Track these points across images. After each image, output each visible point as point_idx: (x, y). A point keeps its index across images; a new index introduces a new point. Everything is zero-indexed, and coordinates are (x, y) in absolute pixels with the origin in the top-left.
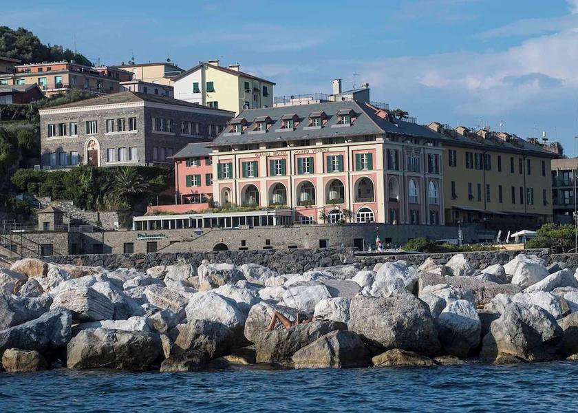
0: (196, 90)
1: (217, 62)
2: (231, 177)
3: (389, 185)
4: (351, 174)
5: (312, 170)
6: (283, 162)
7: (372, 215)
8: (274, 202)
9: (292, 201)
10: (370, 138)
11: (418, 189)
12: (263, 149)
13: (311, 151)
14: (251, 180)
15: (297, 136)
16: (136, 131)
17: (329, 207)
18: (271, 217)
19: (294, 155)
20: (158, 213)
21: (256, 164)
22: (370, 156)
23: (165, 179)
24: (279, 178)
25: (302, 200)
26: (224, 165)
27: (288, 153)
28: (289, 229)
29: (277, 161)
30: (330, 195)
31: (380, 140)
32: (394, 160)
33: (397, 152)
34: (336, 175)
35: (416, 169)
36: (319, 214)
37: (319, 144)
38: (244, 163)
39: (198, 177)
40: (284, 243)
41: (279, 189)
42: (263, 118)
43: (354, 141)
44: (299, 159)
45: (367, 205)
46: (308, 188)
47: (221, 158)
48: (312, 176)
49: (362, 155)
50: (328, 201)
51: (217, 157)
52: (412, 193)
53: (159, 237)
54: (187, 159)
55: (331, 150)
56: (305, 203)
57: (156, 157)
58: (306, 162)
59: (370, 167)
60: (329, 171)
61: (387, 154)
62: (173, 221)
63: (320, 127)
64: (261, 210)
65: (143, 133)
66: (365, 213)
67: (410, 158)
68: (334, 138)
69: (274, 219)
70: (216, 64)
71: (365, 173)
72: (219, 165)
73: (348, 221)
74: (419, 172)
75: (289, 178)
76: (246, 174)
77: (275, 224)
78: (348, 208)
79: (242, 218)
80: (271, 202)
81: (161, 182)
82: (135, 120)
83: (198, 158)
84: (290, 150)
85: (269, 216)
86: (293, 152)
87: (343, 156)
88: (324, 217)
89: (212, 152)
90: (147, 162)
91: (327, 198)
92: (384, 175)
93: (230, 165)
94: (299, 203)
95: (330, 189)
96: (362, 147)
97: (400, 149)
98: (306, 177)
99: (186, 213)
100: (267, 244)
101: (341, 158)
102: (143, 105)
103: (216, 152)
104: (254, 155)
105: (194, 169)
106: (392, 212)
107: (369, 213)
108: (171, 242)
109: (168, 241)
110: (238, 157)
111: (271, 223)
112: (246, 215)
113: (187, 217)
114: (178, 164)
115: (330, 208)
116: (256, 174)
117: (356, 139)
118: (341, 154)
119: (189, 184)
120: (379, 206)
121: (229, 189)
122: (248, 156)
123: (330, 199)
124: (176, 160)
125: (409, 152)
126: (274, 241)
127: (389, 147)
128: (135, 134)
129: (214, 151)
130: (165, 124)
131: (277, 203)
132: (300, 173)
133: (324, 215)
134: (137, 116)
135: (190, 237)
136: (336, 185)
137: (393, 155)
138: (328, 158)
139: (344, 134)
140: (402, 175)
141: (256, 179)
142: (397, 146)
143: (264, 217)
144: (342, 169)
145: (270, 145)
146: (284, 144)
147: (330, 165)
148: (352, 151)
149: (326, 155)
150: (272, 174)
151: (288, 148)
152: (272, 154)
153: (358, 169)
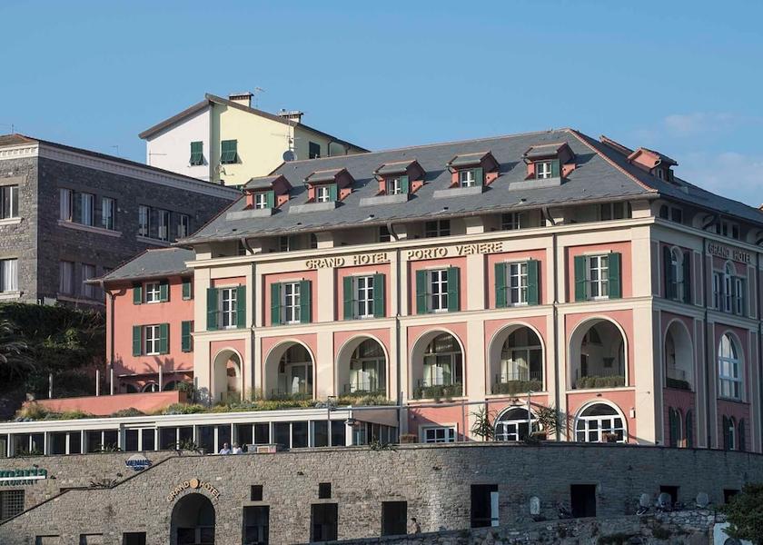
0: (197, 159)
1: (250, 97)
2: (240, 322)
3: (668, 341)
4: (561, 312)
5: (454, 302)
6: (379, 282)
7: (618, 422)
8: (353, 390)
9: (399, 386)
10: (615, 210)
11: (741, 361)
12: (325, 246)
13: (453, 251)
14: (293, 331)
15: (418, 212)
16: (17, 220)
17: (501, 401)
18: (339, 425)
19: (409, 263)
20: (40, 416)
21: (307, 288)
22: (616, 263)
23: (81, 339)
24: (366, 326)
25: (428, 384)
26: (226, 293)
27: (392, 256)
28: (385, 454)
29: (361, 281)
30: (504, 371)
31: (644, 216)
32: (679, 276)
33: (687, 255)
34: (520, 314)
35: (737, 307)
36: (472, 422)
37: (476, 232)
38: (276, 287)
39: (164, 330)
40: (369, 494)
41: (365, 354)
42: (331, 173)
43: (571, 220)
44: (421, 274)
45: (606, 396)
46: (444, 350)
47: (216, 273)
48: (455, 318)
49: (593, 261)
50: (497, 386)
51: (206, 271)
52: (726, 370)
53: (32, 477)
54: (136, 284)
55: (507, 246)
56: (435, 392)
57: (67, 288)
58: (440, 282)
59: (616, 290)
60: (501, 303)
61: (663, 257)
62: (75, 435)
63: (478, 189)
64: (313, 405)
65: (33, 225)
66: (600, 419)
67: (721, 275)
68: (517, 213)
69: (349, 430)
70: (245, 103)
71: (600, 308)
72: (212, 293)
73: (552, 437)
74: (744, 315)
75: (393, 325)
76: (280, 315)
77: (349, 441)
78: (551, 403)
79: (262, 428)
80: (344, 388)
81: (71, 345)
82: (16, 192)
83: (164, 281)
84: (398, 250)
85: (334, 422)
86: (405, 255)
87: (539, 263)
88: (485, 428)
89: (194, 259)
90: (40, 296)
91: (496, 378)
92: (654, 313)
93: (240, 291)
94: (419, 390)
95: (504, 356)
96: (593, 237)
97: (696, 248)
98: (440, 320)
99: (116, 415)
100: (321, 496)
101: (535, 268)
102: (36, 153)
103: (204, 258)
104: (301, 265)
105: (154, 311)
106: (673, 417)
107: (612, 418)
108: (63, 491)
109: (54, 488)
110: (261, 269)
111: (339, 439)
112: (270, 420)
113: (113, 424)
114: (113, 298)
115: (503, 404)
116: (307, 315)
117: (576, 213)
118: (535, 256)
119: (141, 348)
120: (638, 398)
121: (235, 358)
122: (287, 266)
123: (504, 381)
124: (110, 286)
125: (720, 259)
126: (342, 488)
127: (668, 238)
128: (14, 228)
129: (199, 256)
130: (96, 207)
131: (360, 393)
132: (422, 310)
133: (486, 424)
134: (20, 180)
135: (113, 477)
136: (520, 343)
137: (678, 264)
138: (500, 268)
139: (543, 202)
140: (701, 318)
141: (307, 329)
142: (689, 238)
143: (320, 424)
144: (536, 298)
145: (345, 236)
146: (383, 233)
147: (504, 287)
148: (566, 249)
149: (493, 261)
150: (349, 315)
151: (393, 243)
152: (349, 261)
153: (581, 297)
